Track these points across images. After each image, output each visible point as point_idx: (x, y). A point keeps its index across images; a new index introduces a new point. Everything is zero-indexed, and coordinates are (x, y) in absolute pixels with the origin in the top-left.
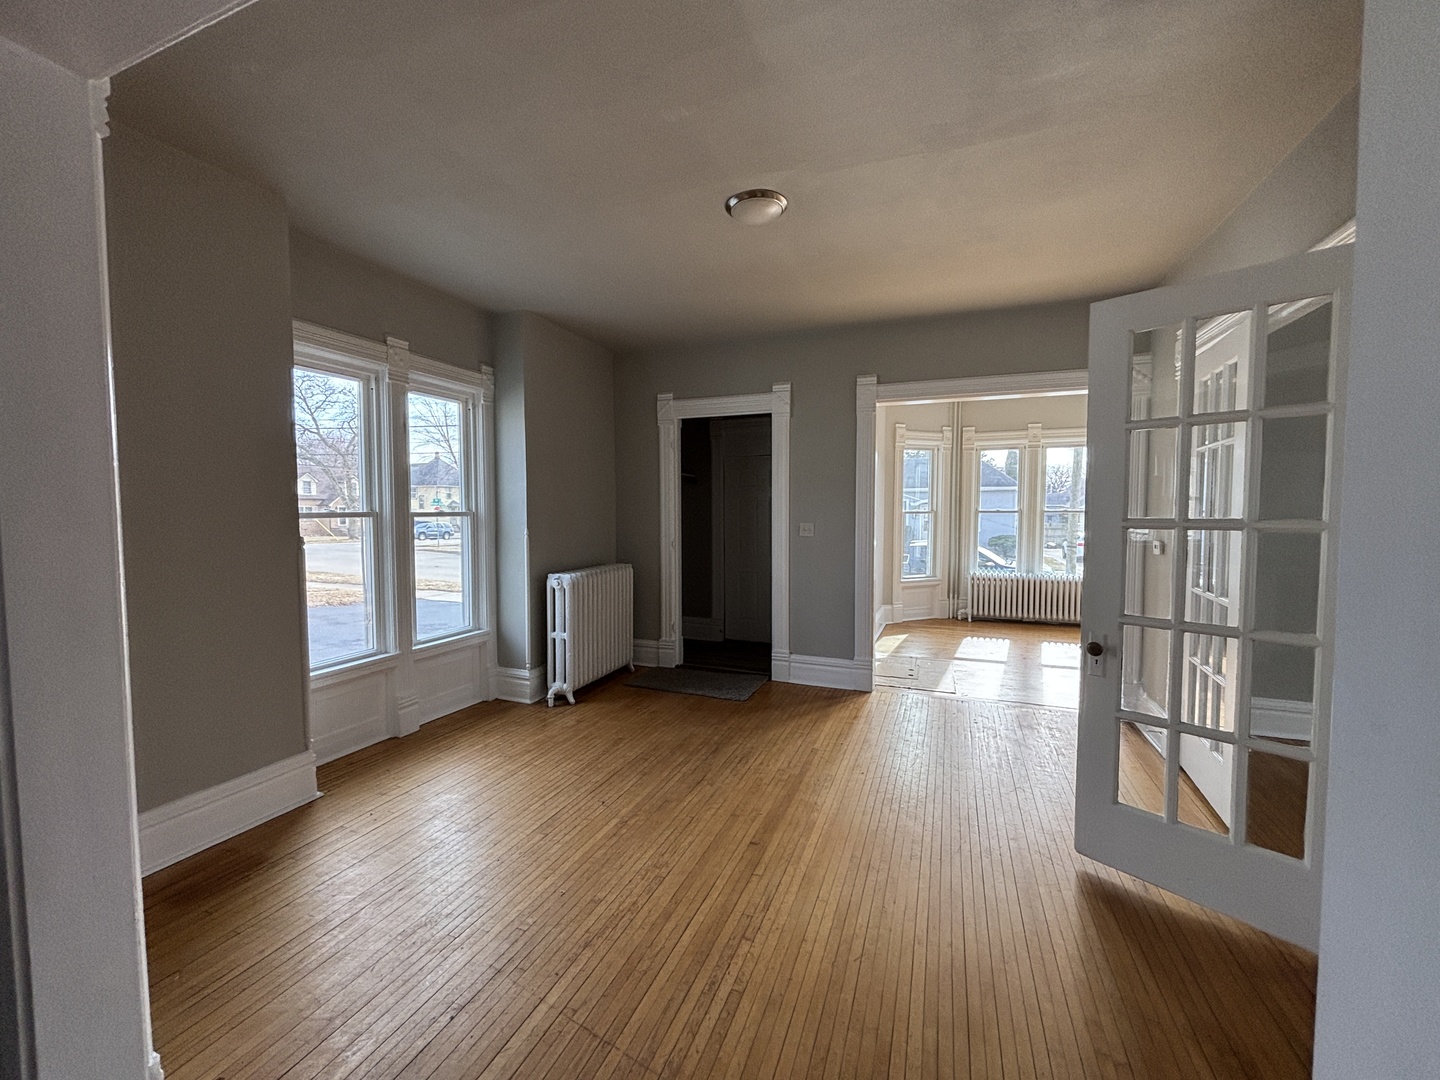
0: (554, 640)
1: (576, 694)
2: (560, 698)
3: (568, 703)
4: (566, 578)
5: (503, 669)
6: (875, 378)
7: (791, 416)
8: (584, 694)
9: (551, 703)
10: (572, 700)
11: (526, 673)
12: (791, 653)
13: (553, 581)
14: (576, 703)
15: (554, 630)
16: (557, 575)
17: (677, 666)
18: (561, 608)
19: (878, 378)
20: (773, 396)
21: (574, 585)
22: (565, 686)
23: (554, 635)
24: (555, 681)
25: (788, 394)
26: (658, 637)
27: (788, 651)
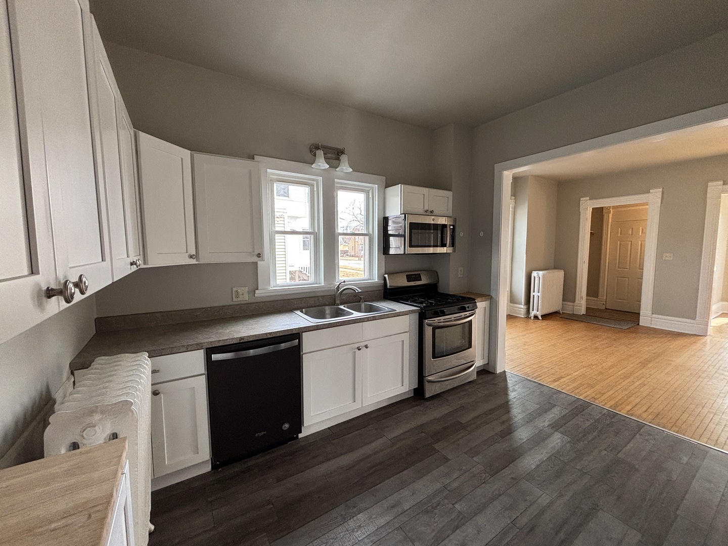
0: (534, 296)
1: (542, 316)
2: (536, 317)
3: (539, 319)
4: (541, 273)
5: (512, 304)
6: (722, 182)
7: (661, 203)
8: (545, 317)
9: (532, 318)
10: (540, 318)
11: (522, 306)
12: (653, 314)
13: (534, 274)
14: (542, 320)
15: (534, 292)
16: (537, 272)
17: (583, 314)
18: (537, 285)
19: (724, 181)
20: (650, 194)
21: (544, 276)
22: (538, 313)
23: (534, 294)
24: (533, 310)
25: (661, 193)
26: (574, 302)
27: (651, 313)
